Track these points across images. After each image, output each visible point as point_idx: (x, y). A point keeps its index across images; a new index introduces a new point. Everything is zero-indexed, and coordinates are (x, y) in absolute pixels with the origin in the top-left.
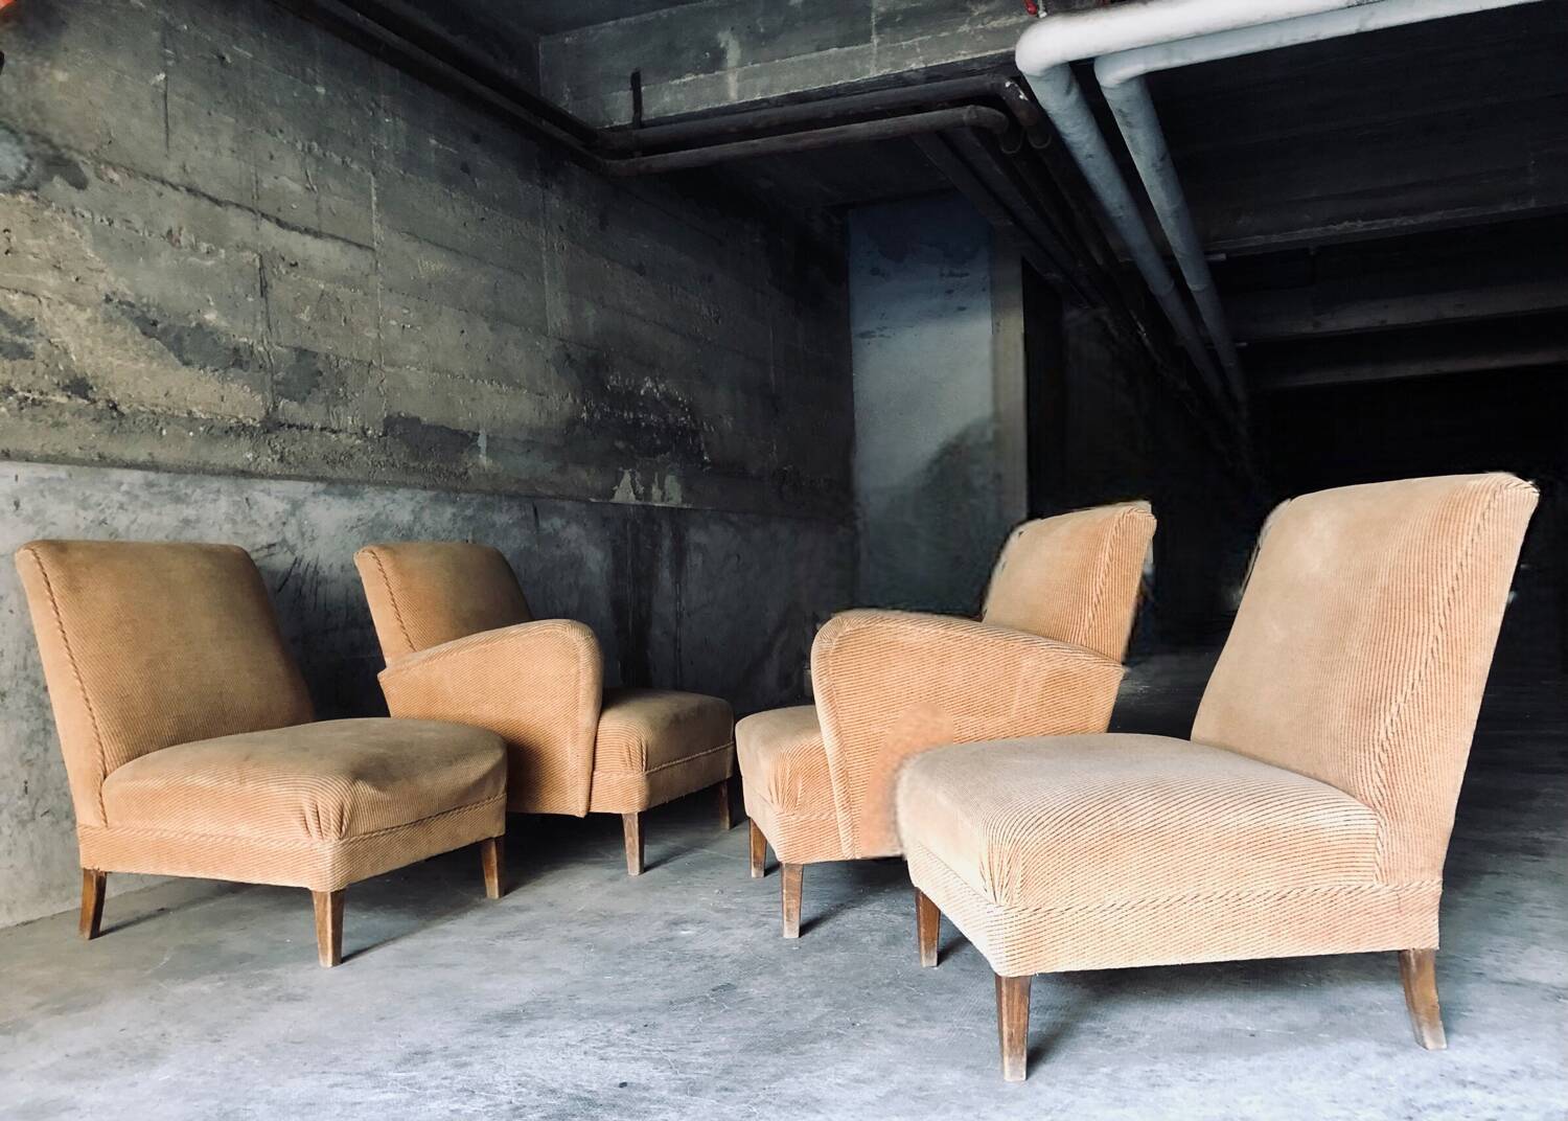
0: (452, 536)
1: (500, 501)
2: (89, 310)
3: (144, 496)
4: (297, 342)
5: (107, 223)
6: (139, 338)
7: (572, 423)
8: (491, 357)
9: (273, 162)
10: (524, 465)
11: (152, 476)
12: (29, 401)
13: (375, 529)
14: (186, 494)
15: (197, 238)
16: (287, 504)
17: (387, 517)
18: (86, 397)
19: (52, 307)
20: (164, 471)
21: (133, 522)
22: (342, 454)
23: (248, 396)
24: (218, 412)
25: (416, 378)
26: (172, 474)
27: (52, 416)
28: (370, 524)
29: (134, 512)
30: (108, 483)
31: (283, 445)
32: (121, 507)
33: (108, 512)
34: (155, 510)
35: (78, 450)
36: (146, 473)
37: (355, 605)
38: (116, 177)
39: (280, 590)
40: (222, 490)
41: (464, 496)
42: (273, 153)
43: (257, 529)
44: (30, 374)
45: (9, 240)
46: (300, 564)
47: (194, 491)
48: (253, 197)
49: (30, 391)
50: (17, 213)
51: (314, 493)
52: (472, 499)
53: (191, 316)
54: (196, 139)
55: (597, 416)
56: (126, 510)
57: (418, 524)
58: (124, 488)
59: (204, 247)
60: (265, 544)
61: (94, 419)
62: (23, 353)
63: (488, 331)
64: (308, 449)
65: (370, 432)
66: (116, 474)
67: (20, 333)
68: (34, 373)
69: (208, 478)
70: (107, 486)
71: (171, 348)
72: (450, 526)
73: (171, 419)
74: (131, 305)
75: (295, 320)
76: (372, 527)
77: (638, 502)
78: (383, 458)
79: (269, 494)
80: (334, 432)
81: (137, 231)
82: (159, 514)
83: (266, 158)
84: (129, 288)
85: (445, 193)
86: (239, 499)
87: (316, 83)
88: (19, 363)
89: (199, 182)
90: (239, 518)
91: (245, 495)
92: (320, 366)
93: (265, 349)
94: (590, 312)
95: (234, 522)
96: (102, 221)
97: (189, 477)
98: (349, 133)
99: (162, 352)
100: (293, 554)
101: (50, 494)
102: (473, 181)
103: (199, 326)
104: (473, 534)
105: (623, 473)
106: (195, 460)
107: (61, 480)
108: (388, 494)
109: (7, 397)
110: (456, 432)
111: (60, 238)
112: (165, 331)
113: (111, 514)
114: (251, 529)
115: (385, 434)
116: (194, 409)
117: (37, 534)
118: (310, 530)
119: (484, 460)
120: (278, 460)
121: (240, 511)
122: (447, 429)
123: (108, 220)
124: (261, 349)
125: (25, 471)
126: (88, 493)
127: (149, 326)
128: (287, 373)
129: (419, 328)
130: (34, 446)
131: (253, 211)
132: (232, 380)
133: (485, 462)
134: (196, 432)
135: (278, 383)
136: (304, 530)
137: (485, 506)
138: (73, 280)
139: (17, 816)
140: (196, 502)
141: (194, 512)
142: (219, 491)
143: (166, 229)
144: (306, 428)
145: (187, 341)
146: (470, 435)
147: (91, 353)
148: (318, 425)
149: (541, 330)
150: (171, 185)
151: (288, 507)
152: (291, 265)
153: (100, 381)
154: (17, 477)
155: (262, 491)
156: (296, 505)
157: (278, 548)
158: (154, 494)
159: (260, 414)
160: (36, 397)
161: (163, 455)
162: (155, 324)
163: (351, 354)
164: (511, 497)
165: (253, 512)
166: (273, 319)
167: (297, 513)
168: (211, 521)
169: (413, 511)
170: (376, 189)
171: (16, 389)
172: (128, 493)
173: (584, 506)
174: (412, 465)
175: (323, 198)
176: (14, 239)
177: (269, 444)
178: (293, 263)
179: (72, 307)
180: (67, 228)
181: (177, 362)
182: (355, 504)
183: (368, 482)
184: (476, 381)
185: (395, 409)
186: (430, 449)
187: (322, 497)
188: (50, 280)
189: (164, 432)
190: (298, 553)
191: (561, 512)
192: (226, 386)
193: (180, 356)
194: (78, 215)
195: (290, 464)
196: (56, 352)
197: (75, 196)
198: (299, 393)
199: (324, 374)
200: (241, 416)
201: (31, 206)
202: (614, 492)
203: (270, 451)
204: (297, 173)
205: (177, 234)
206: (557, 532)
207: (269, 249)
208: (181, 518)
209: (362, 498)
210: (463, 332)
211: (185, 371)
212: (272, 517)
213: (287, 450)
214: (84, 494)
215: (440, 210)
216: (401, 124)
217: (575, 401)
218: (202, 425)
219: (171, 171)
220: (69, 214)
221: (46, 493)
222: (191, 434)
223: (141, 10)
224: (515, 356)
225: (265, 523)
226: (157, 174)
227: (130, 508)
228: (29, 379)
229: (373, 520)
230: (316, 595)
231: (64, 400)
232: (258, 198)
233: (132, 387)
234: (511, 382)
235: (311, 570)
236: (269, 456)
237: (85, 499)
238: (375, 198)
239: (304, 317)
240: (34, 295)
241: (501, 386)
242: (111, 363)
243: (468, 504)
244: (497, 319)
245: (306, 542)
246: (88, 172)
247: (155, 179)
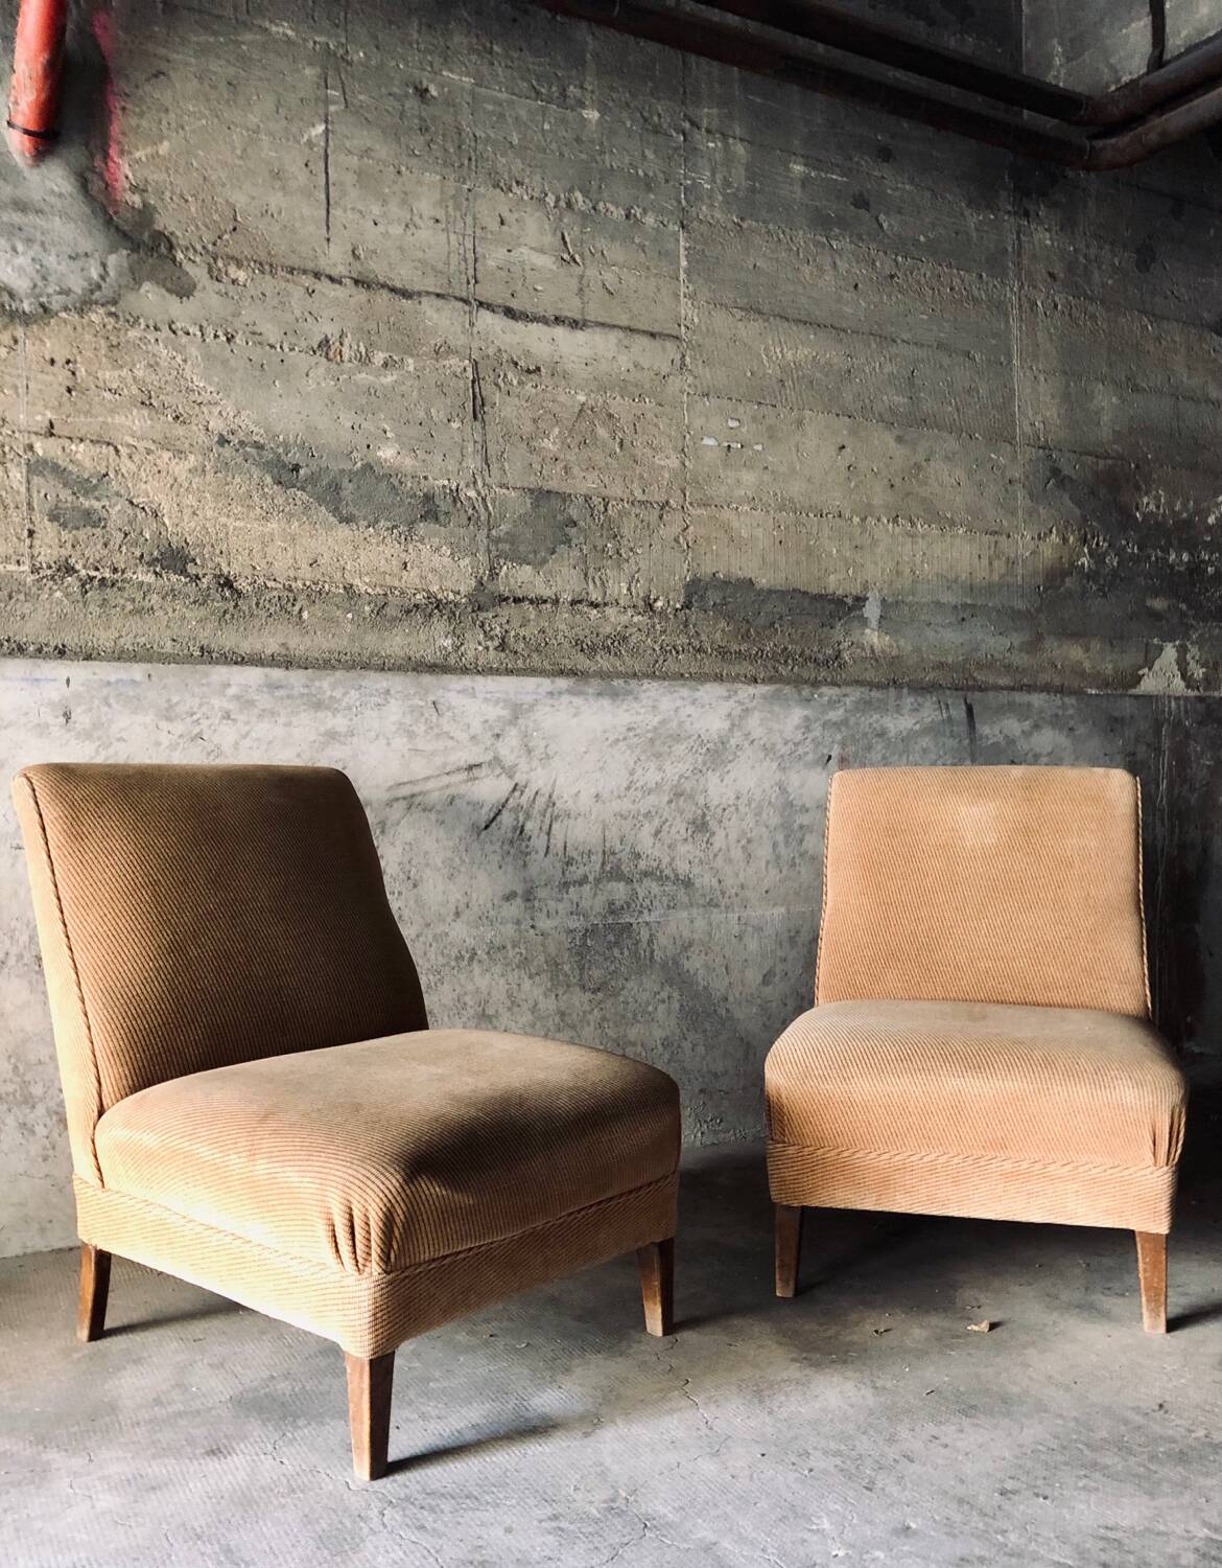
0: (801, 751)
1: (899, 697)
2: (192, 458)
3: (264, 700)
4: (532, 481)
5: (224, 339)
6: (272, 489)
7: (1056, 575)
8: (897, 481)
9: (504, 228)
10: (949, 641)
11: (277, 674)
12: (96, 583)
13: (657, 743)
14: (331, 697)
15: (370, 345)
16: (503, 708)
17: (681, 724)
18: (184, 572)
19: (136, 458)
20: (300, 667)
21: (245, 736)
22: (608, 637)
23: (446, 560)
24: (397, 584)
25: (746, 523)
26: (310, 670)
27: (134, 600)
28: (650, 735)
29: (247, 723)
30: (208, 684)
31: (507, 627)
32: (227, 716)
33: (205, 723)
34: (282, 720)
35: (169, 643)
36: (268, 670)
37: (618, 847)
38: (242, 275)
39: (487, 827)
40: (392, 692)
41: (829, 692)
42: (506, 214)
43: (450, 743)
44: (99, 547)
45: (74, 373)
46: (522, 793)
47: (345, 694)
48: (468, 283)
49: (97, 569)
50: (87, 337)
51: (551, 694)
52: (844, 696)
53: (355, 454)
54: (376, 210)
55: (1112, 561)
56: (235, 720)
57: (737, 734)
58: (232, 691)
59: (379, 357)
60: (462, 763)
61: (195, 602)
62: (91, 519)
63: (892, 443)
64: (550, 632)
65: (659, 604)
66: (220, 673)
67: (86, 494)
68: (106, 545)
69: (372, 675)
70: (205, 689)
71: (320, 500)
72: (800, 737)
73: (316, 594)
74: (259, 447)
75: (532, 450)
76: (652, 741)
77: (1191, 693)
78: (682, 640)
79: (474, 696)
80: (594, 605)
81: (272, 346)
82: (288, 724)
83: (494, 225)
84: (257, 424)
85: (817, 244)
86: (422, 703)
87: (582, 105)
88: (82, 534)
89: (378, 269)
90: (420, 729)
91: (432, 698)
92: (574, 513)
93: (479, 494)
94: (1106, 401)
95: (411, 735)
96: (216, 336)
97: (339, 674)
98: (641, 173)
99: (307, 508)
100: (511, 777)
101: (118, 702)
102: (877, 219)
103: (368, 467)
104: (843, 745)
105: (1161, 649)
106: (356, 650)
107: (133, 681)
108: (685, 692)
109: (64, 577)
110: (820, 598)
111: (153, 366)
112: (313, 479)
113: (210, 727)
114: (440, 745)
115: (687, 605)
116: (357, 582)
117: (97, 752)
118: (542, 744)
119: (873, 638)
120: (496, 649)
121: (423, 720)
122: (805, 593)
123: (226, 334)
124: (472, 494)
125: (79, 671)
126: (175, 699)
127: (286, 473)
128: (515, 526)
129: (759, 447)
130: (104, 638)
131: (466, 301)
132: (422, 541)
133: (876, 640)
134: (358, 613)
135: (498, 540)
136: (531, 744)
137: (866, 705)
138: (170, 418)
139: (57, 1113)
140: (349, 708)
141: (346, 721)
142: (388, 692)
143: (319, 338)
144: (545, 602)
145: (348, 489)
146: (849, 601)
147: (194, 513)
148: (567, 597)
149: (1002, 435)
150: (331, 279)
151: (506, 713)
152: (529, 371)
153: (208, 548)
154: (68, 681)
155: (459, 692)
156: (517, 711)
157: (484, 771)
158: (282, 699)
159: (467, 585)
160: (107, 576)
161: (299, 644)
162: (296, 468)
163: (632, 493)
164: (921, 689)
165: (444, 721)
166: (493, 449)
167: (520, 721)
168: (373, 733)
169: (729, 715)
170: (686, 249)
171: (77, 567)
172: (237, 697)
173: (1070, 701)
174: (735, 647)
175: (591, 272)
176: (82, 372)
177: (482, 626)
178: (532, 368)
179: (166, 455)
180: (163, 352)
181: (332, 519)
182: (625, 707)
183: (652, 676)
184: (864, 520)
185: (706, 569)
186: (772, 624)
187: (566, 698)
188: (133, 423)
189: (305, 615)
190: (520, 778)
191: (1023, 712)
192: (411, 547)
193: (336, 511)
194: (180, 333)
195: (516, 653)
196: (141, 515)
197: (176, 308)
198: (535, 552)
199: (582, 523)
200: (435, 589)
201: (109, 327)
202: (1140, 678)
203: (482, 636)
204: (550, 240)
205: (338, 344)
206: (1011, 742)
207: (491, 351)
208: (322, 729)
209: (636, 699)
210: (843, 447)
211: (344, 531)
212: (476, 726)
213: (513, 633)
214: (169, 701)
215: (806, 270)
216: (740, 149)
217: (1065, 540)
218: (369, 604)
219: (335, 259)
220: (165, 332)
221: (112, 701)
222: (350, 616)
223: (289, 41)
224: (947, 479)
225: (463, 736)
226: (310, 266)
227: (242, 718)
228: (94, 552)
229: (655, 728)
230: (549, 834)
231: (150, 578)
232: (476, 282)
233: (257, 556)
234: (934, 516)
235: (541, 801)
236: (480, 644)
237: (171, 707)
238: (684, 263)
239: (550, 445)
240: (108, 444)
241: (913, 524)
242: (225, 525)
243: (833, 704)
244: (910, 423)
245: (535, 763)
246: (197, 272)
247: (305, 272)
